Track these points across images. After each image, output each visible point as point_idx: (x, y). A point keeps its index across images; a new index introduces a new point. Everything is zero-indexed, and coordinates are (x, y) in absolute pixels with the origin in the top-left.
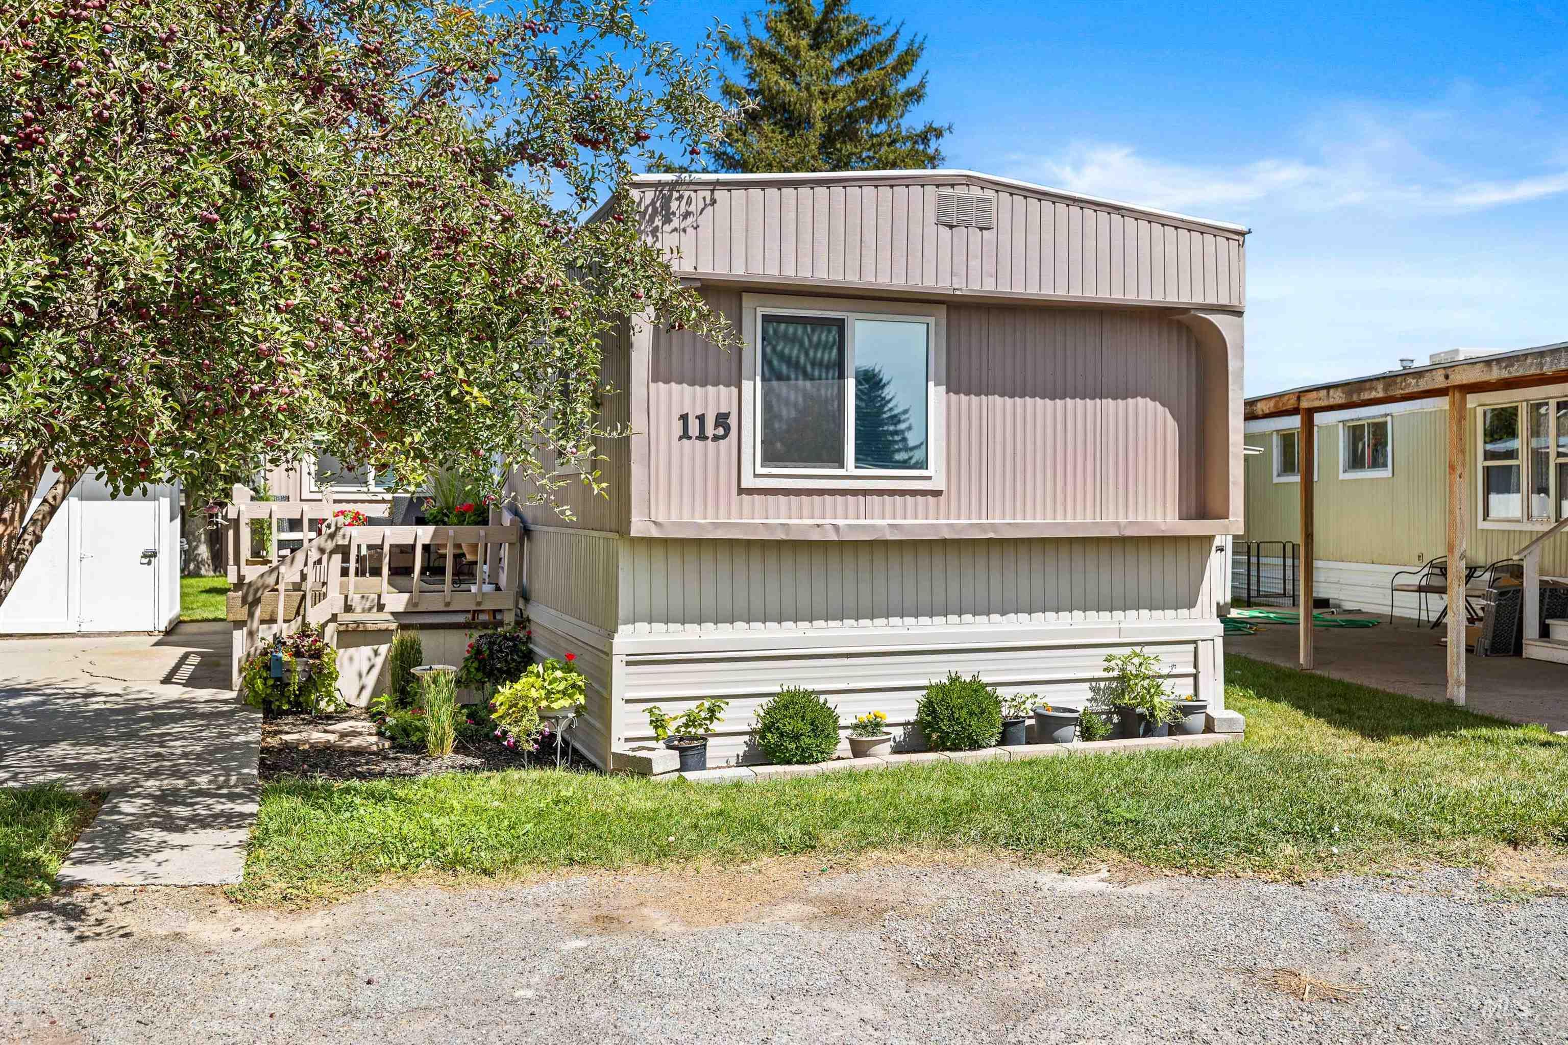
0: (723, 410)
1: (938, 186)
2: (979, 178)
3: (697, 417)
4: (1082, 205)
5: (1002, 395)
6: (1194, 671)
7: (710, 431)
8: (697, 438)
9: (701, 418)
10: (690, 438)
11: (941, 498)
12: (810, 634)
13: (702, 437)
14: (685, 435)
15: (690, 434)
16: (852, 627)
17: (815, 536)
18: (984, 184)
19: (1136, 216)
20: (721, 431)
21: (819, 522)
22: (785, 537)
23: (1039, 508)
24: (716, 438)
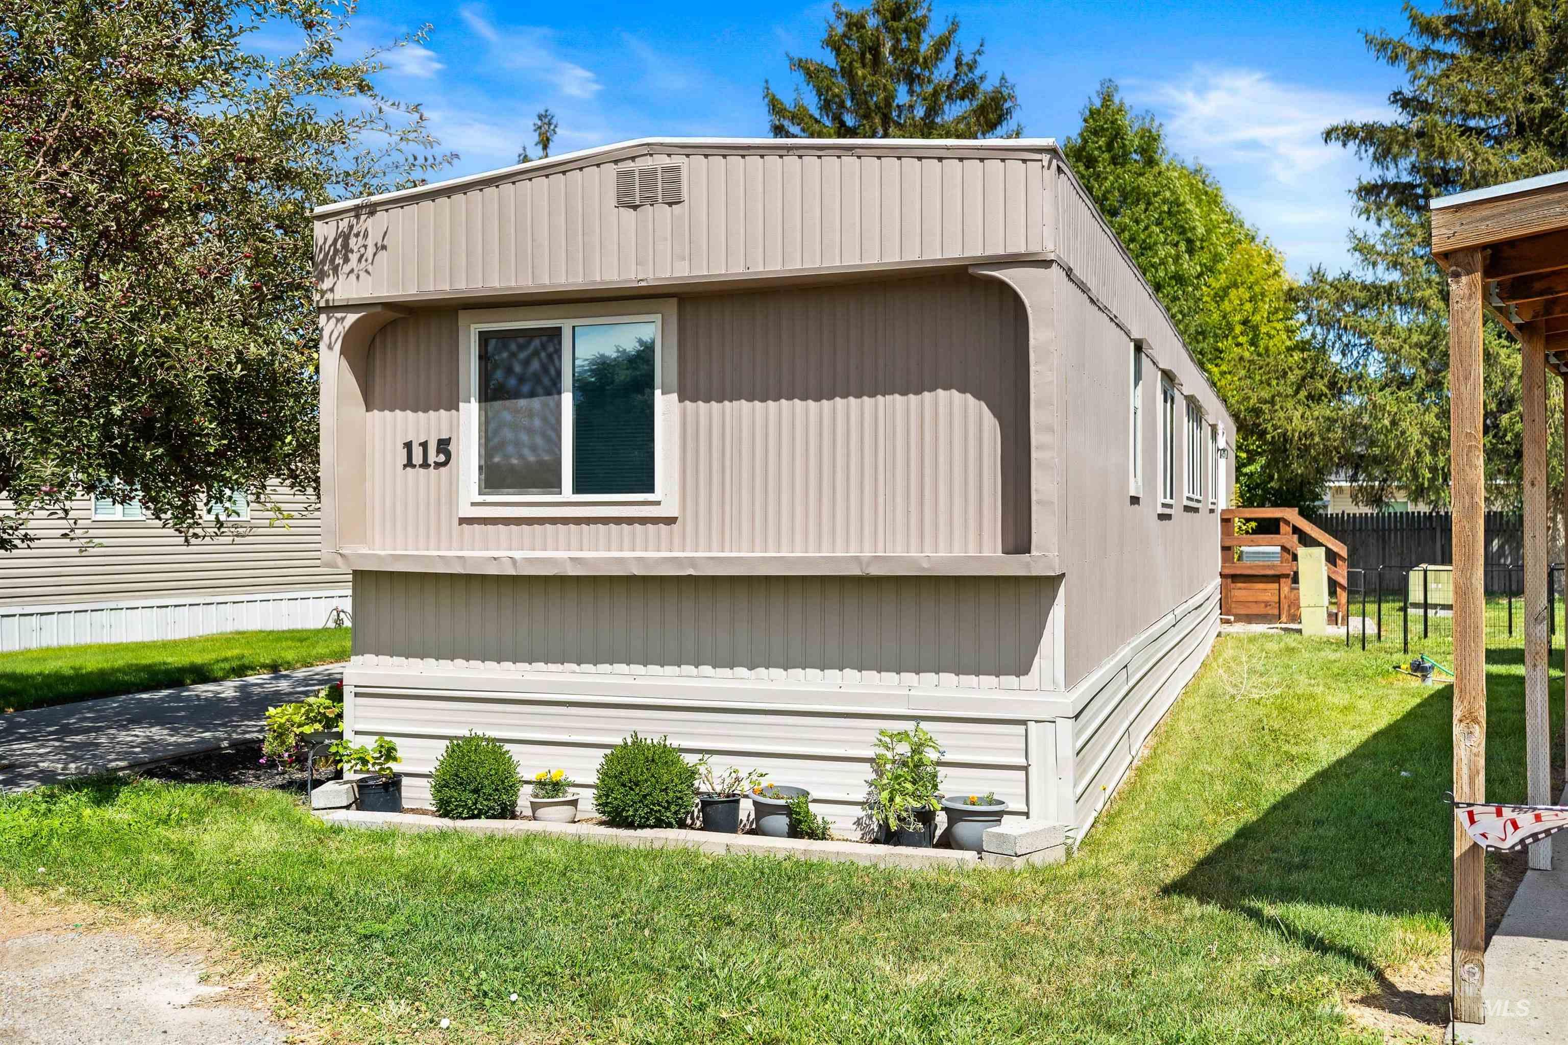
0: (444, 436)
1: (616, 162)
2: (661, 144)
3: (420, 444)
4: (801, 152)
5: (750, 399)
6: (1022, 761)
7: (432, 457)
8: (421, 466)
9: (424, 445)
10: (414, 466)
11: (675, 527)
12: (528, 677)
13: (425, 465)
14: (409, 464)
15: (414, 462)
16: (574, 672)
17: (492, 570)
18: (670, 150)
19: (879, 152)
20: (442, 458)
21: (496, 554)
22: (463, 572)
23: (798, 537)
24: (438, 465)
